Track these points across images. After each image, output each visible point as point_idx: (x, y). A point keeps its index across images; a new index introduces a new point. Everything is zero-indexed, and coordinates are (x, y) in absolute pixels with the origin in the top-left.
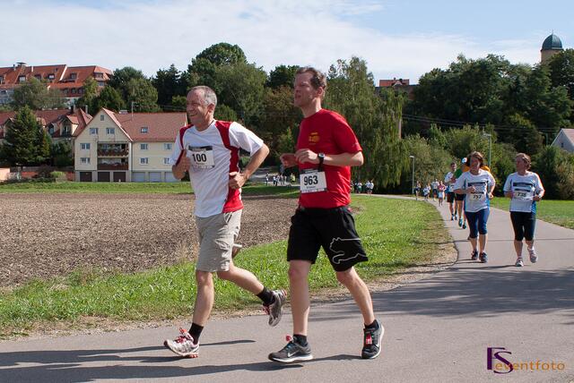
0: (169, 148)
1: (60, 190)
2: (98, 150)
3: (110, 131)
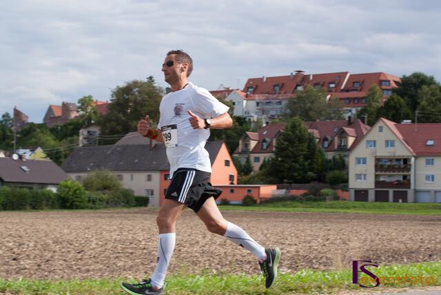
1: (332, 210)
2: (376, 166)
3: (389, 143)
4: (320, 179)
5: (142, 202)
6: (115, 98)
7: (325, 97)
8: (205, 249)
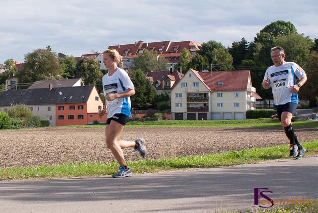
0: (237, 96)
1: (161, 126)
2: (187, 98)
3: (195, 84)
4: (154, 107)
5: (45, 124)
6: (27, 60)
7: (156, 57)
8: (83, 150)
